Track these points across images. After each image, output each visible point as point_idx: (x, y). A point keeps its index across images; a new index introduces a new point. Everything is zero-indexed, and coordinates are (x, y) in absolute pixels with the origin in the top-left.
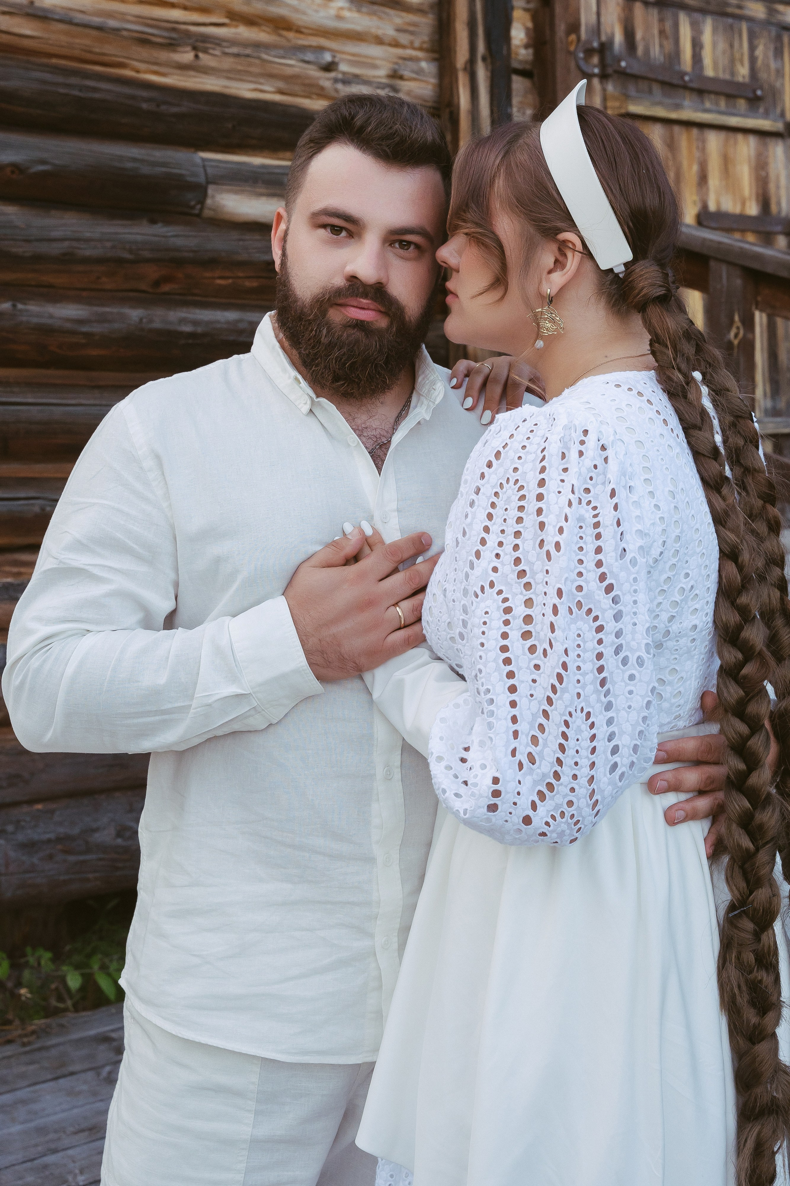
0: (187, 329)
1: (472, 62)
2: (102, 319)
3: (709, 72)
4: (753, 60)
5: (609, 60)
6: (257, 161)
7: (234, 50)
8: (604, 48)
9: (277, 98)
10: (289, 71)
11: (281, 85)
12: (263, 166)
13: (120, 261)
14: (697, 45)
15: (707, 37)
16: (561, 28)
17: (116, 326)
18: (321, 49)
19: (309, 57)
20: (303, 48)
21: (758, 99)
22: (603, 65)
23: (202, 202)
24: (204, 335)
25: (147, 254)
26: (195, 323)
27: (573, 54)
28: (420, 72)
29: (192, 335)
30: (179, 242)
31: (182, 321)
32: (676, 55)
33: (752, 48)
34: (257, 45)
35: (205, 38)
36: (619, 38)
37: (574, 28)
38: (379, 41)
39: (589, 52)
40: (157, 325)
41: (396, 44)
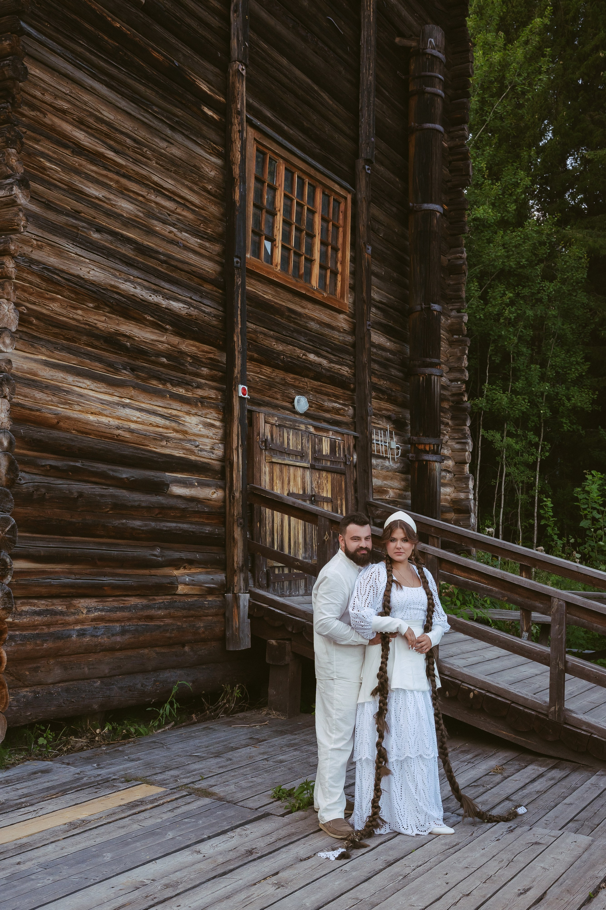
0: (165, 529)
1: (238, 447)
2: (146, 525)
3: (291, 448)
4: (302, 443)
5: (268, 445)
6: (179, 476)
7: (175, 441)
8: (266, 440)
9: (184, 456)
10: (188, 447)
11: (185, 451)
12: (181, 478)
13: (150, 507)
14: (288, 439)
15: (291, 437)
16: (255, 434)
17: (149, 528)
18: (195, 441)
19: (193, 443)
20: (190, 440)
21: (303, 456)
22: (266, 446)
23: (168, 489)
24: (169, 530)
25: (156, 505)
26: (167, 527)
27: (258, 442)
28: (219, 448)
29: (166, 531)
30: (164, 502)
31: (164, 526)
32: (283, 442)
33: (302, 440)
34: (180, 439)
35: (168, 437)
36: (269, 437)
37: (259, 434)
38: (208, 437)
39: (262, 442)
40: (158, 527)
41: (212, 438)
